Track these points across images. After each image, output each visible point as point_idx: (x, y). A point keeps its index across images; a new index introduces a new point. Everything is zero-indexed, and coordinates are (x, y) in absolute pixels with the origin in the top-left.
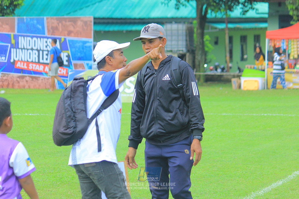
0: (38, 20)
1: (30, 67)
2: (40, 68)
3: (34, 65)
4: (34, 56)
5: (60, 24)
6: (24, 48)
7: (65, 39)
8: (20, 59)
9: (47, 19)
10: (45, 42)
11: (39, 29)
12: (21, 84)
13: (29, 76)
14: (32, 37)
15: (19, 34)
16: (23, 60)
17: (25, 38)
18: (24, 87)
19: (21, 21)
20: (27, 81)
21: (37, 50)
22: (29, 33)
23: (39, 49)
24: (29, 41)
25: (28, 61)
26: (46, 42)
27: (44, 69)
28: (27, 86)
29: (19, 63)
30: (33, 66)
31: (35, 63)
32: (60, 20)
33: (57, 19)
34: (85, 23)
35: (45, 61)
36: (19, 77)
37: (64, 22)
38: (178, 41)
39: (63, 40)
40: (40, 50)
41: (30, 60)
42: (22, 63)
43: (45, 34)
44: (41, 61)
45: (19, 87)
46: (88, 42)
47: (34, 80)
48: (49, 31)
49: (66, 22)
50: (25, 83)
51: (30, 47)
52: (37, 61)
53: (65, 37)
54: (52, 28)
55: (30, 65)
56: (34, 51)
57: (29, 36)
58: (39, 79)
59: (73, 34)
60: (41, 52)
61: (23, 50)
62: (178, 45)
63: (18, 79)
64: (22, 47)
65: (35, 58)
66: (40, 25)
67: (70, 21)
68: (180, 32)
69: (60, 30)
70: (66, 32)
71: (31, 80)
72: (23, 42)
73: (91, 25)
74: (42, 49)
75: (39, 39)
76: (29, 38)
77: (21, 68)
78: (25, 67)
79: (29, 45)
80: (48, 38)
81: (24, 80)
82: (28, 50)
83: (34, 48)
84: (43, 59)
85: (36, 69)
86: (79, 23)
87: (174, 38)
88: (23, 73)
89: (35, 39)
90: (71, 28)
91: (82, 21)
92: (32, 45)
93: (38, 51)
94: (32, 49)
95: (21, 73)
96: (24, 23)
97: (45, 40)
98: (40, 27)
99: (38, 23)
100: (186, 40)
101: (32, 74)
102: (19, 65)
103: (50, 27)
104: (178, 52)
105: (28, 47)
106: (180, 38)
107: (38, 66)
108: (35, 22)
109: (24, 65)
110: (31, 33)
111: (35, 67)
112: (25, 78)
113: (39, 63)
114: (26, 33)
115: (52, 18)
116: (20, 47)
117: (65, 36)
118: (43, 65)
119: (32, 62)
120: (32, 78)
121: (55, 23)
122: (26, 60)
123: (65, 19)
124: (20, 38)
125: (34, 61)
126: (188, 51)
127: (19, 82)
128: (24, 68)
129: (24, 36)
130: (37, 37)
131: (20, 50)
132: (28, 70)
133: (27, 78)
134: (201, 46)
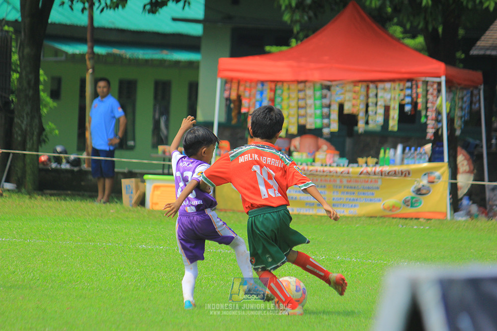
134: (31, 93)
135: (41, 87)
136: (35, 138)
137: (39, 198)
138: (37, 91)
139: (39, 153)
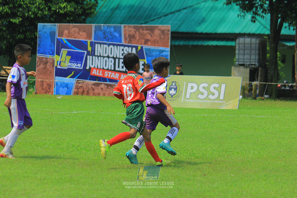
0: (115, 27)
1: (106, 75)
2: (116, 76)
3: (110, 73)
4: (110, 64)
5: (137, 33)
6: (100, 56)
7: (142, 47)
8: (96, 67)
9: (124, 27)
10: (121, 50)
11: (116, 37)
12: (96, 91)
13: (104, 84)
14: (109, 45)
15: (96, 41)
16: (99, 67)
17: (102, 45)
18: (99, 94)
19: (98, 29)
20: (102, 89)
21: (113, 58)
22: (106, 41)
23: (115, 56)
24: (106, 48)
25: (103, 69)
26: (123, 50)
27: (120, 77)
28: (101, 94)
29: (95, 70)
30: (108, 74)
31: (111, 70)
32: (137, 29)
33: (134, 27)
34: (163, 32)
35: (121, 69)
36: (94, 84)
37: (141, 31)
38: (250, 55)
39: (139, 48)
40: (117, 58)
41: (106, 68)
42: (98, 71)
43: (122, 43)
44: (117, 69)
45: (94, 94)
46: (165, 51)
47: (109, 87)
48: (126, 39)
49: (143, 30)
50: (100, 90)
51: (106, 55)
52: (113, 69)
53: (142, 46)
54: (129, 36)
55: (106, 72)
56: (110, 59)
57: (105, 44)
58: (114, 87)
59: (150, 43)
60: (117, 60)
61: (99, 58)
62: (250, 59)
63: (93, 87)
64: (99, 55)
65: (111, 66)
66: (117, 33)
67: (147, 30)
68: (253, 46)
69: (137, 38)
70: (143, 41)
71: (106, 88)
72: (99, 49)
73: (169, 34)
74: (118, 57)
75: (115, 47)
76: (105, 46)
77: (96, 75)
78: (101, 75)
79: (106, 53)
80: (125, 46)
81: (99, 87)
82: (104, 57)
83: (110, 56)
84: (119, 67)
85: (111, 77)
86: (157, 32)
87: (246, 52)
88: (98, 81)
89: (111, 46)
90: (149, 37)
91: (159, 30)
92: (108, 53)
93: (115, 59)
94: (108, 57)
95: (96, 81)
96: (101, 31)
97: (122, 48)
98: (117, 35)
99: (115, 31)
100: (259, 54)
101: (107, 82)
102: (94, 72)
103: (127, 35)
104: (251, 66)
105: (105, 55)
106: (253, 52)
107: (113, 74)
108: (112, 29)
109: (99, 73)
110: (108, 41)
111: (111, 75)
112: (100, 85)
113: (114, 70)
114: (103, 41)
115: (129, 27)
116: (96, 54)
117: (142, 44)
118: (118, 73)
119: (108, 70)
120: (107, 85)
121: (132, 31)
122: (102, 68)
123: (142, 28)
124: (96, 45)
125: (110, 68)
126: (260, 65)
127: (94, 90)
128: (99, 75)
129: (101, 44)
130: (114, 45)
131: (97, 57)
132: (103, 77)
133: (103, 86)
134: (274, 61)
135: (278, 59)
136: (276, 78)
137: (278, 100)
138: (276, 61)
139: (278, 84)
